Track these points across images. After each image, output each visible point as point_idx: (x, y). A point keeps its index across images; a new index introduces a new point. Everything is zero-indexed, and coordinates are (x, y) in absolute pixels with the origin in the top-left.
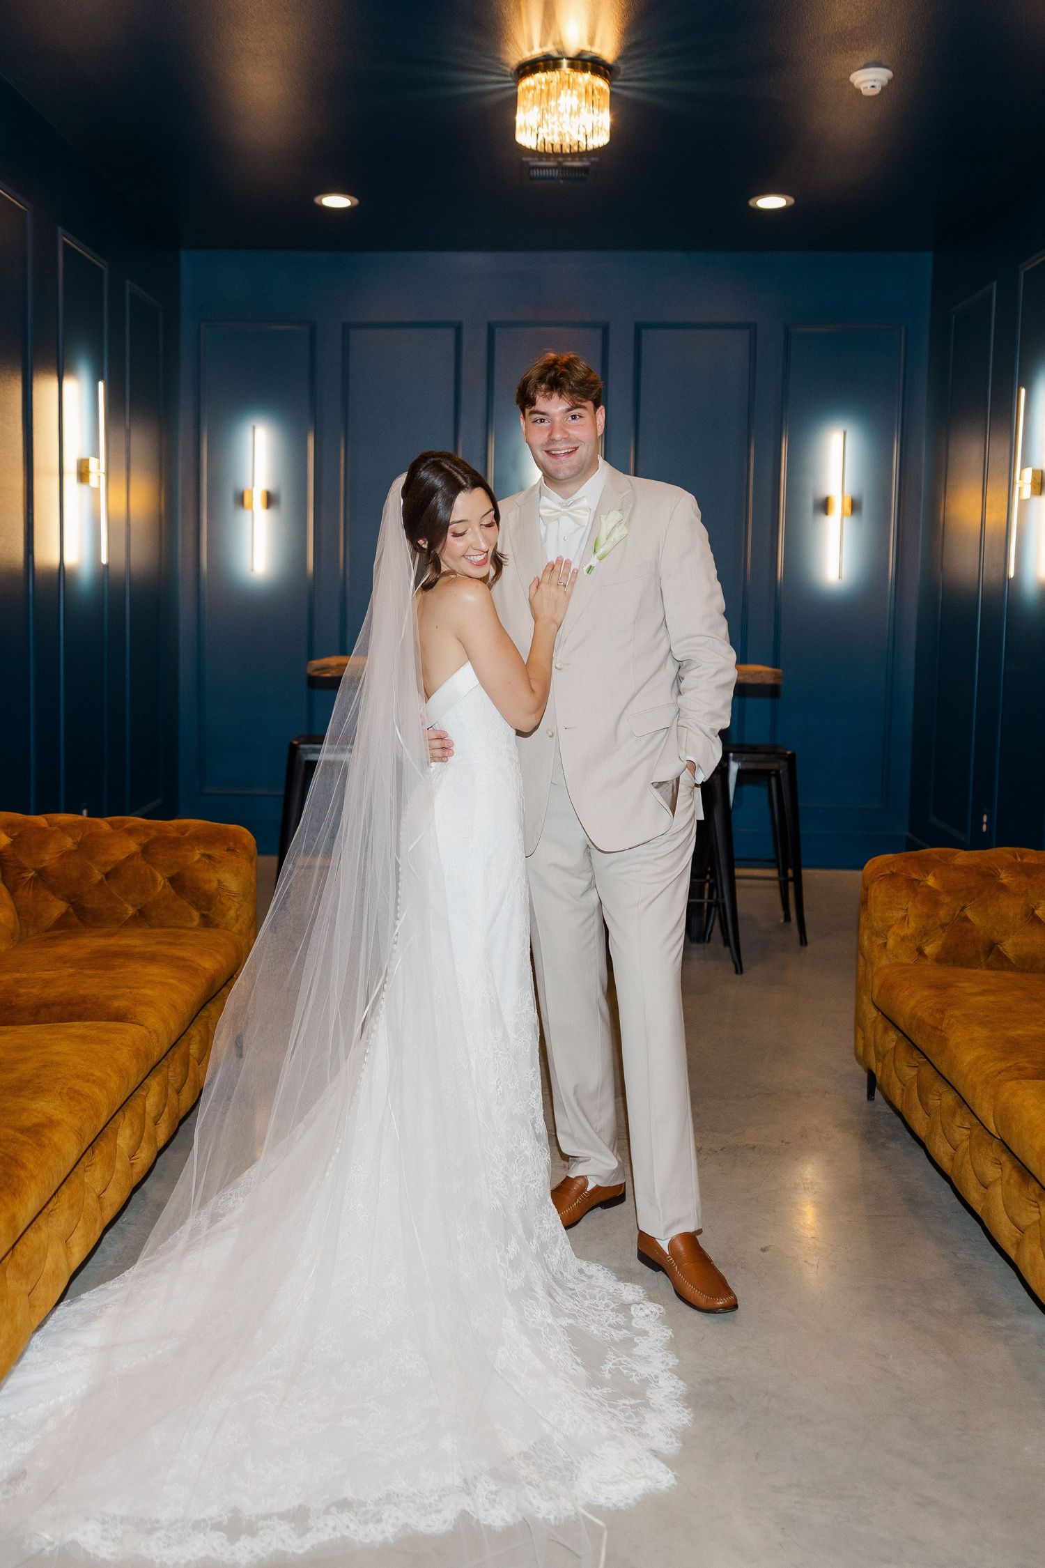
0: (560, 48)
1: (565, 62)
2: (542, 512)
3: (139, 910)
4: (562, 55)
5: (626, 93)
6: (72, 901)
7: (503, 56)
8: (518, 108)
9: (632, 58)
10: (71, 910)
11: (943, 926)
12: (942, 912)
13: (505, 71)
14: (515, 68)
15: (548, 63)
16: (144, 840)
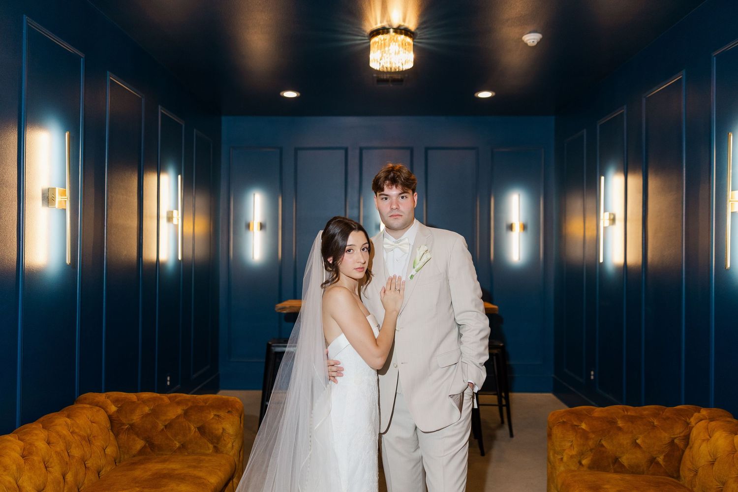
0: (389, 23)
1: (391, 30)
2: (385, 246)
3: (182, 445)
4: (391, 27)
5: (420, 45)
6: (148, 440)
7: (363, 27)
8: (371, 52)
9: (423, 29)
10: (147, 445)
11: (591, 450)
12: (591, 443)
13: (364, 34)
14: (369, 33)
15: (384, 31)
16: (185, 408)
